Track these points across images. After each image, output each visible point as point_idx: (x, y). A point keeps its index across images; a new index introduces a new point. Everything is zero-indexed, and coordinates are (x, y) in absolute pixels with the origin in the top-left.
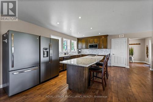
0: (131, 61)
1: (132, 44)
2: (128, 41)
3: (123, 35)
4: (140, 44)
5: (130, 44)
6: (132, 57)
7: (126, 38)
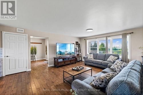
0: (35, 60)
1: (33, 43)
2: (29, 39)
3: (23, 30)
4: (41, 43)
5: (31, 43)
6: (36, 56)
7: (27, 35)
